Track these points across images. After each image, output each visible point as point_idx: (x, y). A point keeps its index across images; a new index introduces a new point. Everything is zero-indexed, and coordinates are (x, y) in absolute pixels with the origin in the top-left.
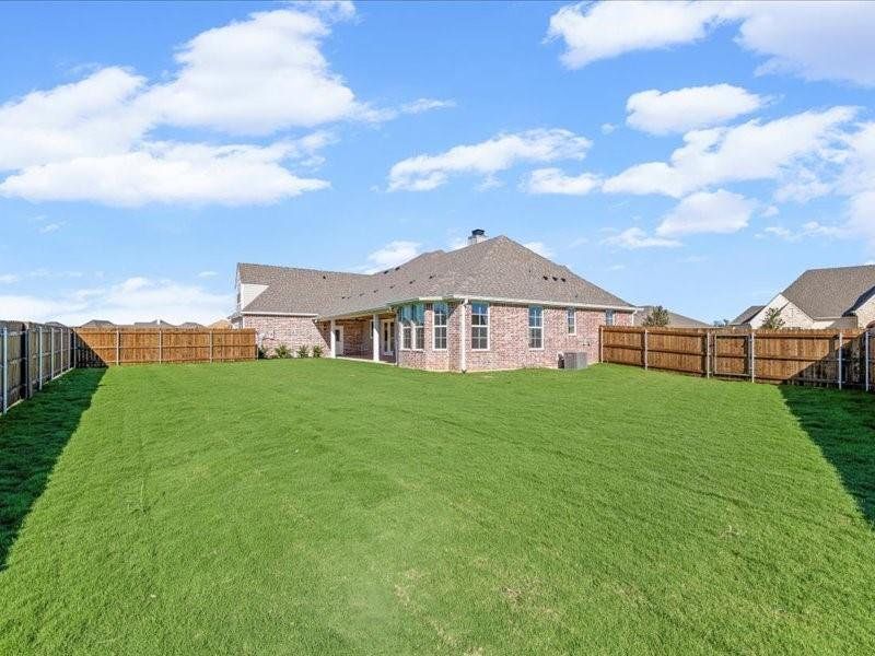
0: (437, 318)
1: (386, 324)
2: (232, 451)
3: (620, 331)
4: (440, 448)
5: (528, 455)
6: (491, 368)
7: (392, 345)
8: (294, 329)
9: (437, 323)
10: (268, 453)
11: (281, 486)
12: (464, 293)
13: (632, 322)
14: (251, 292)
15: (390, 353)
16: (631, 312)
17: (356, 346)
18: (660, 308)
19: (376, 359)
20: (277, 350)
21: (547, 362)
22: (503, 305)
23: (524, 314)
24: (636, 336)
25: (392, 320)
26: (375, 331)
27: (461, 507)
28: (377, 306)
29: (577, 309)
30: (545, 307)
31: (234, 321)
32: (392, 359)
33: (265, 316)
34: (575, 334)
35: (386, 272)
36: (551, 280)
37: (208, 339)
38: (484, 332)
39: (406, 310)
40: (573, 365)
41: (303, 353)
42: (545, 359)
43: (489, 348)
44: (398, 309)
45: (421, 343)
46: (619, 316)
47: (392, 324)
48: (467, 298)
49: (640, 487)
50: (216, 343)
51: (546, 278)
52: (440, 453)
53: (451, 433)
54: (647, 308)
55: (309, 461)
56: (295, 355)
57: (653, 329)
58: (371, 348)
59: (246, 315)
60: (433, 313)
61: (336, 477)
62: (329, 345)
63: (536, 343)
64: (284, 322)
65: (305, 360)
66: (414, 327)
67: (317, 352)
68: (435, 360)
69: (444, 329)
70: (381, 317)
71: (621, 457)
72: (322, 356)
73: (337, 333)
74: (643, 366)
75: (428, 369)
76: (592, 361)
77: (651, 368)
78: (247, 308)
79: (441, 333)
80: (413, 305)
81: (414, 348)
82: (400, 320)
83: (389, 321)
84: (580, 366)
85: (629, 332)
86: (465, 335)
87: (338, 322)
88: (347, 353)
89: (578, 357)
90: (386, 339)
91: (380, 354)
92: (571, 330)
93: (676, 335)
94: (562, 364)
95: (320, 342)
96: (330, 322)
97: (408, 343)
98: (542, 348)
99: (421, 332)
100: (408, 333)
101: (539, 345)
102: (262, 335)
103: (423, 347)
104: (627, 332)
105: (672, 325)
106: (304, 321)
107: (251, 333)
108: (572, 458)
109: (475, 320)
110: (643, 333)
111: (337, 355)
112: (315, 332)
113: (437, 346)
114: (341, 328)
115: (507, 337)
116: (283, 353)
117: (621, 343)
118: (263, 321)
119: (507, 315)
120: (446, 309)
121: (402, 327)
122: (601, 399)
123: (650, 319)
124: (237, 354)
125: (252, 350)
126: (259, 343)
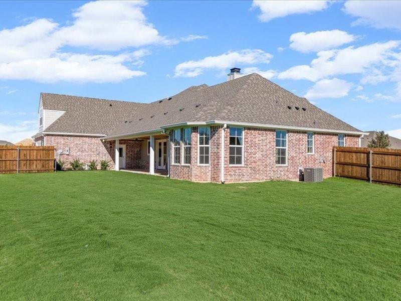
0: (201, 139)
1: (160, 144)
2: (33, 245)
3: (349, 151)
4: (203, 245)
5: (275, 251)
6: (244, 181)
7: (165, 160)
8: (86, 146)
9: (201, 143)
10: (62, 247)
11: (73, 274)
12: (223, 119)
13: (359, 144)
14: (52, 116)
15: (163, 167)
16: (358, 136)
17: (136, 161)
18: (382, 133)
19: (152, 171)
20: (72, 164)
21: (290, 176)
22: (255, 129)
23: (271, 136)
24: (362, 155)
25: (165, 140)
26: (151, 149)
27: (219, 293)
28: (153, 129)
29: (315, 133)
30: (289, 131)
31: (37, 139)
32: (165, 172)
33: (63, 136)
34: (313, 153)
35: (161, 102)
36: (294, 109)
37: (16, 154)
38: (239, 151)
39: (176, 131)
40: (311, 178)
41: (93, 167)
42: (288, 173)
43: (243, 165)
44: (171, 131)
45: (188, 159)
46: (348, 139)
47: (165, 144)
48: (225, 123)
49: (366, 279)
50: (22, 157)
51: (289, 108)
52: (202, 249)
53: (213, 233)
54: (372, 133)
55: (96, 255)
56: (86, 168)
57: (377, 150)
58: (148, 163)
59: (48, 135)
60: (199, 135)
61: (118, 267)
62: (114, 160)
63: (281, 160)
64: (78, 141)
65: (95, 172)
66: (183, 146)
67: (104, 166)
68: (200, 173)
69: (207, 148)
70: (156, 138)
71: (350, 255)
72: (108, 168)
73: (121, 150)
74: (368, 180)
75: (194, 180)
76: (327, 176)
77: (375, 181)
78: (49, 129)
79: (204, 152)
80: (183, 129)
81: (183, 164)
82: (171, 140)
83: (163, 141)
84: (316, 180)
85: (358, 152)
86: (224, 153)
87: (122, 141)
88: (129, 167)
89: (315, 172)
90: (160, 156)
91: (155, 169)
92: (309, 150)
93: (396, 155)
94: (302, 178)
95: (107, 158)
96: (114, 142)
97: (178, 159)
98: (287, 165)
99: (188, 151)
100: (178, 151)
101: (283, 161)
102: (60, 151)
103: (190, 163)
104: (356, 152)
105: (392, 147)
106: (94, 140)
107: (50, 150)
108: (310, 254)
109: (232, 141)
110: (368, 153)
111: (120, 169)
112: (103, 149)
113: (201, 162)
114: (124, 147)
115: (258, 155)
116: (76, 166)
117: (350, 161)
118: (61, 140)
119: (258, 137)
120: (209, 132)
121: (173, 146)
122: (333, 206)
123: (374, 142)
124: (39, 167)
125: (52, 164)
126: (57, 158)
